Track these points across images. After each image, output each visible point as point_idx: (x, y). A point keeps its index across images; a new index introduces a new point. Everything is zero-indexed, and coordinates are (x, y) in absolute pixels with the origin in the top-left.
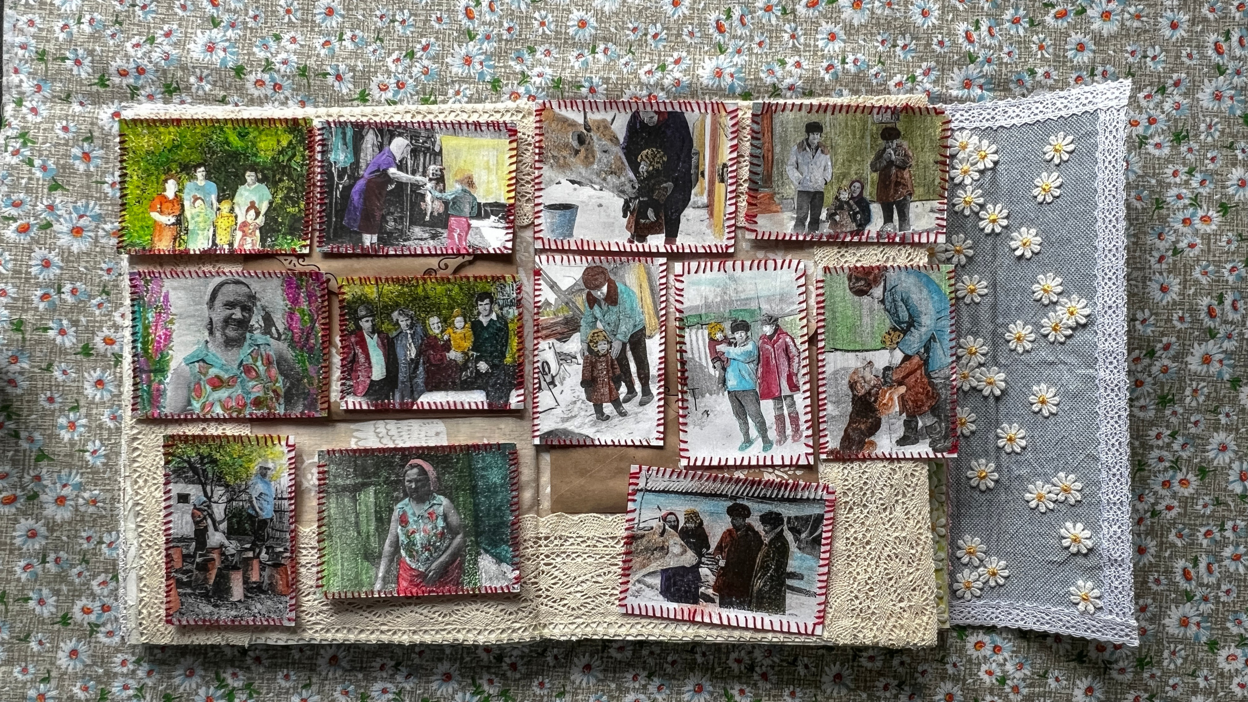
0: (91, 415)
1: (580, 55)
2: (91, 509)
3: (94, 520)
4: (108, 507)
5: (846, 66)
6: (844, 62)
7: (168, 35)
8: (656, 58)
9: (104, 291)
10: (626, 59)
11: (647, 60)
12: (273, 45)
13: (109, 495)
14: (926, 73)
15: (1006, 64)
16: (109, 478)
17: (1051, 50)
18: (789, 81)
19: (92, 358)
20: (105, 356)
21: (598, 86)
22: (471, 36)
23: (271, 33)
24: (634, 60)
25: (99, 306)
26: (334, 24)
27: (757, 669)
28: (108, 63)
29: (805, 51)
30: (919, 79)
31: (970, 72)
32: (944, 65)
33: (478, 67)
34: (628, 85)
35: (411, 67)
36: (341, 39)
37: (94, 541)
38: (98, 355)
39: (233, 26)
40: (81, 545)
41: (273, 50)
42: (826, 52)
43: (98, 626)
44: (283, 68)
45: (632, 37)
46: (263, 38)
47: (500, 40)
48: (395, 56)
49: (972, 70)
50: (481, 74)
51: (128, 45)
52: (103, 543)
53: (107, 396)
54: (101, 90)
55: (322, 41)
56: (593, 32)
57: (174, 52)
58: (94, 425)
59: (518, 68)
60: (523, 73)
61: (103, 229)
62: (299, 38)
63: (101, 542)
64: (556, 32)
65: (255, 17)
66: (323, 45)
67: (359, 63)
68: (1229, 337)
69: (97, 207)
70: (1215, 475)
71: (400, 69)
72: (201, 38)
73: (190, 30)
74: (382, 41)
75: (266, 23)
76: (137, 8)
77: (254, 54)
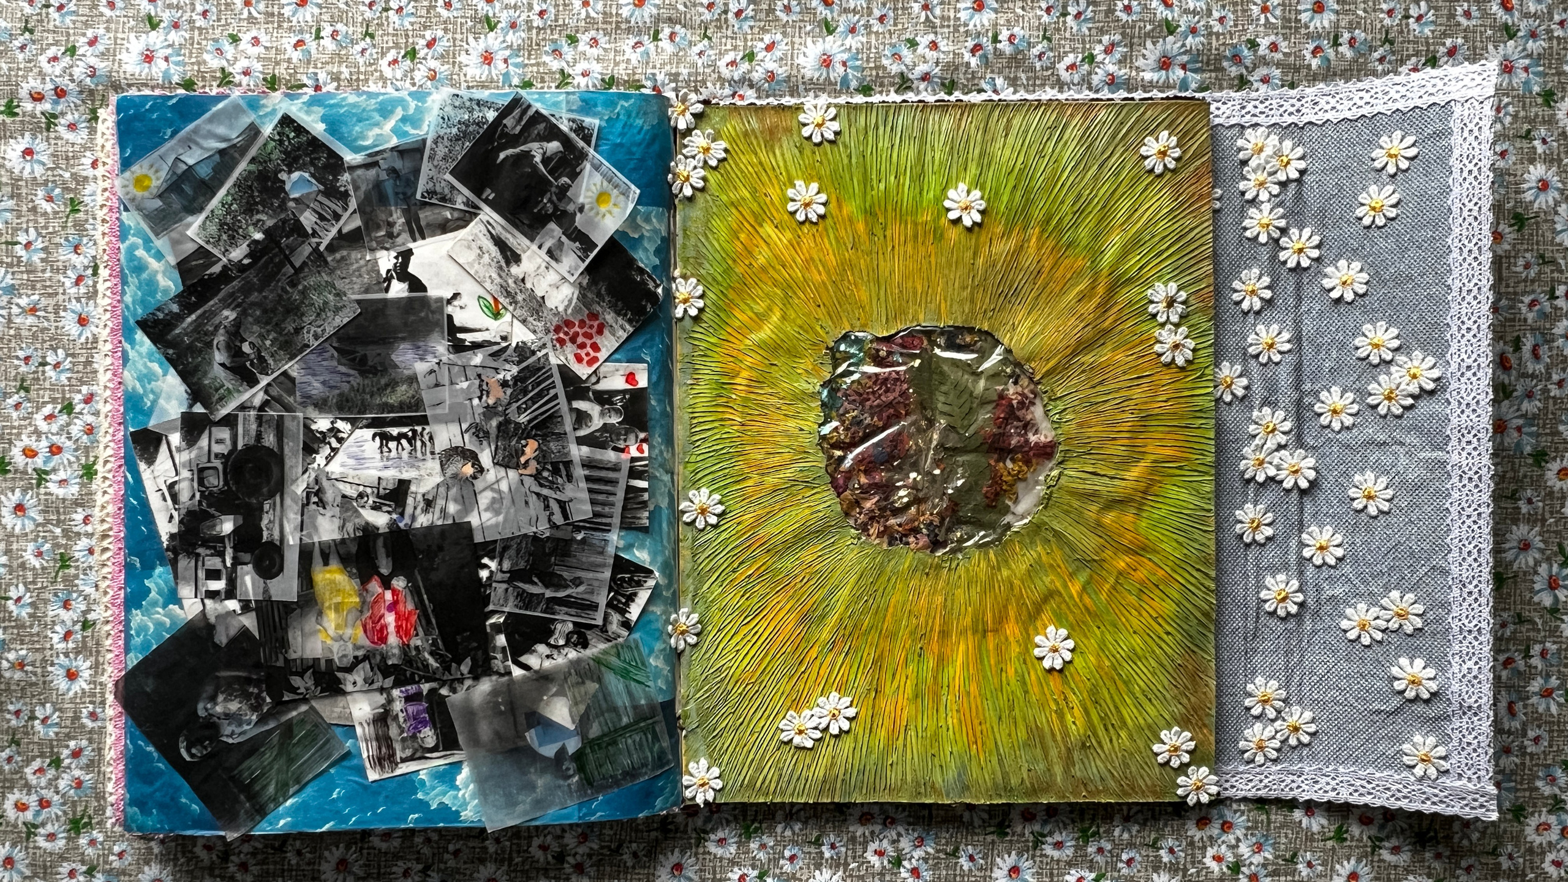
0: (11, 551)
1: (639, 44)
2: (18, 675)
3: (23, 689)
4: (39, 670)
5: (999, 46)
6: (995, 40)
7: (92, 43)
8: (740, 43)
9: (22, 387)
10: (700, 47)
11: (729, 47)
12: (229, 50)
13: (39, 656)
14: (1108, 51)
15: (1218, 34)
16: (38, 634)
17: (1278, 12)
18: (922, 68)
19: (10, 476)
20: (25, 472)
21: (663, 85)
22: (490, 24)
23: (226, 33)
24: (711, 47)
25: (17, 406)
26: (309, 18)
27: (905, 863)
28: (17, 85)
29: (942, 26)
30: (1099, 58)
31: (1169, 47)
32: (1132, 39)
33: (502, 66)
34: (704, 82)
35: (412, 70)
36: (318, 37)
37: (24, 716)
38: (16, 471)
39: (176, 26)
40: (8, 721)
41: (229, 56)
42: (971, 27)
43: (36, 826)
44: (245, 80)
45: (707, 16)
46: (216, 40)
47: (530, 29)
48: (391, 55)
49: (1171, 44)
50: (506, 75)
51: (43, 59)
52: (36, 718)
53: (30, 526)
54: (8, 120)
55: (294, 40)
56: (655, 11)
57: (103, 65)
58: (15, 564)
59: (555, 65)
60: (562, 71)
61: (18, 305)
62: (264, 39)
63: (33, 718)
64: (605, 13)
65: (205, 13)
66: (296, 46)
67: (343, 69)
68: (1529, 395)
69: (9, 276)
70: (1515, 583)
71: (399, 75)
72: (136, 45)
73: (120, 35)
74: (372, 36)
75: (219, 20)
76: (51, 10)
77: (205, 62)
